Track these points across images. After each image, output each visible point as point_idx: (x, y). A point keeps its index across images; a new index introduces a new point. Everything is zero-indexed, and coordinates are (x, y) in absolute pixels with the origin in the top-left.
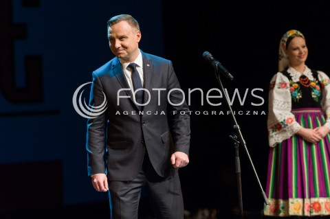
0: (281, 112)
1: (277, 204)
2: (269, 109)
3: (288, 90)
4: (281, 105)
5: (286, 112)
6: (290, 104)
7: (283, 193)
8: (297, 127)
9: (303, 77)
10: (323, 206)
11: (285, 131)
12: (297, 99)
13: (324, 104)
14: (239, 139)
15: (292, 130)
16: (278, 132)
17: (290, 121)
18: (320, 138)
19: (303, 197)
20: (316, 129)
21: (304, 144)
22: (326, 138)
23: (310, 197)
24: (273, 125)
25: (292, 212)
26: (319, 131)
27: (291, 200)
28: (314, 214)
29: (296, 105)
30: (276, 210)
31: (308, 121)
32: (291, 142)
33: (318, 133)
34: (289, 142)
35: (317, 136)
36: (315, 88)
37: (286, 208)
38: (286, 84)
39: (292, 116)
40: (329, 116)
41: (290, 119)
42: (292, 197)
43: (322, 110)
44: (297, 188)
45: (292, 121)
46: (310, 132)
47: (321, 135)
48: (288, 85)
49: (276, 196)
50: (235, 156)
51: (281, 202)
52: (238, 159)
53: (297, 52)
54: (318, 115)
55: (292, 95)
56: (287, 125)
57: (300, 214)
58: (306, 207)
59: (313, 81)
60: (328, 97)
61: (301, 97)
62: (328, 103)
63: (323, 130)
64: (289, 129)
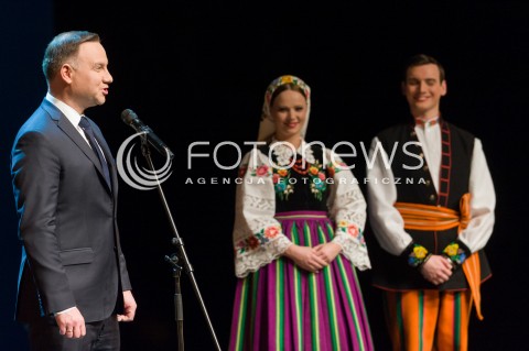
0: (257, 217)
2: (237, 212)
3: (270, 179)
4: (257, 208)
5: (267, 217)
6: (274, 203)
8: (284, 243)
11: (264, 250)
12: (285, 195)
13: (332, 204)
14: (181, 261)
15: (276, 248)
16: (251, 251)
17: (272, 232)
18: (324, 262)
20: (317, 248)
21: (296, 272)
22: (334, 264)
24: (243, 239)
26: (323, 250)
29: (284, 206)
31: (304, 233)
32: (275, 271)
33: (322, 254)
34: (270, 269)
35: (319, 259)
36: (317, 176)
38: (266, 169)
39: (277, 225)
40: (340, 226)
41: (273, 229)
43: (328, 216)
45: (276, 233)
46: (307, 253)
47: (325, 258)
48: (270, 171)
50: (173, 291)
52: (179, 297)
54: (322, 222)
55: (276, 188)
56: (267, 240)
59: (313, 165)
60: (340, 192)
61: (291, 191)
62: (340, 203)
63: (329, 250)
64: (271, 246)
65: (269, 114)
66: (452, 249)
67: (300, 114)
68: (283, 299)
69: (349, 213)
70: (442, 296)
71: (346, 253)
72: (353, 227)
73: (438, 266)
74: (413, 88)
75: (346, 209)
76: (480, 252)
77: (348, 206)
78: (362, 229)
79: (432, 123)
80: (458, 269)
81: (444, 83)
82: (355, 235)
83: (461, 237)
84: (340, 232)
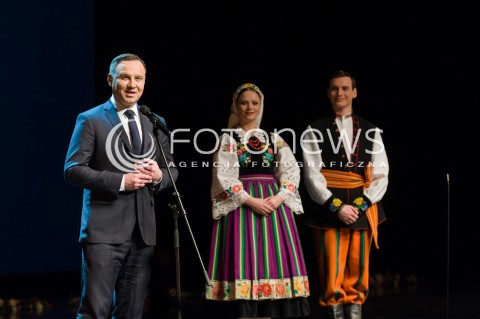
0: (227, 179)
1: (221, 287)
2: (214, 175)
3: (235, 154)
4: (227, 172)
5: (233, 178)
6: (238, 169)
7: (228, 274)
8: (245, 196)
9: (253, 139)
10: (274, 289)
11: (231, 201)
12: (245, 164)
13: (278, 169)
15: (239, 200)
16: (222, 202)
17: (237, 189)
18: (271, 209)
19: (251, 278)
20: (267, 199)
21: (253, 216)
22: (278, 210)
23: (259, 279)
24: (217, 194)
25: (239, 295)
26: (271, 201)
27: (237, 282)
28: (263, 298)
29: (245, 171)
30: (220, 293)
31: (258, 189)
32: (238, 215)
33: (270, 203)
34: (236, 213)
35: (268, 206)
36: (267, 151)
37: (232, 290)
39: (240, 184)
40: (283, 184)
41: (237, 186)
42: (238, 278)
43: (275, 177)
44: (244, 268)
45: (240, 189)
46: (260, 203)
47: (272, 206)
49: (220, 278)
50: (173, 228)
51: (226, 284)
52: (177, 231)
53: (244, 107)
54: (271, 182)
55: (239, 159)
56: (233, 194)
57: (248, 298)
58: (255, 290)
61: (250, 161)
62: (282, 169)
63: (275, 200)
64: (236, 198)
65: (235, 109)
66: (359, 201)
67: (256, 107)
68: (244, 234)
69: (288, 176)
70: (352, 233)
71: (286, 202)
72: (291, 185)
73: (349, 212)
74: (333, 93)
75: (287, 173)
76: (378, 203)
77: (288, 171)
78: (298, 186)
79: (347, 117)
80: (362, 214)
81: (355, 90)
82: (292, 191)
83: (365, 193)
84: (282, 189)
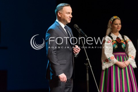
0: (108, 54)
2: (103, 52)
3: (112, 44)
5: (110, 54)
6: (112, 50)
8: (116, 61)
9: (118, 38)
11: (110, 62)
12: (115, 48)
15: (113, 62)
16: (106, 63)
17: (112, 58)
18: (126, 66)
20: (124, 62)
21: (118, 68)
22: (128, 67)
24: (104, 60)
29: (115, 51)
33: (125, 64)
34: (112, 68)
36: (123, 43)
39: (113, 56)
40: (129, 56)
43: (126, 53)
45: (113, 58)
46: (121, 64)
48: (111, 42)
53: (116, 26)
54: (125, 55)
55: (113, 46)
56: (111, 60)
59: (122, 40)
60: (129, 47)
61: (117, 47)
62: (129, 50)
63: (127, 63)
64: (112, 62)
69: (132, 53)
71: (131, 64)
72: (133, 57)
75: (131, 52)
77: (131, 51)
82: (133, 59)
84: (129, 58)
